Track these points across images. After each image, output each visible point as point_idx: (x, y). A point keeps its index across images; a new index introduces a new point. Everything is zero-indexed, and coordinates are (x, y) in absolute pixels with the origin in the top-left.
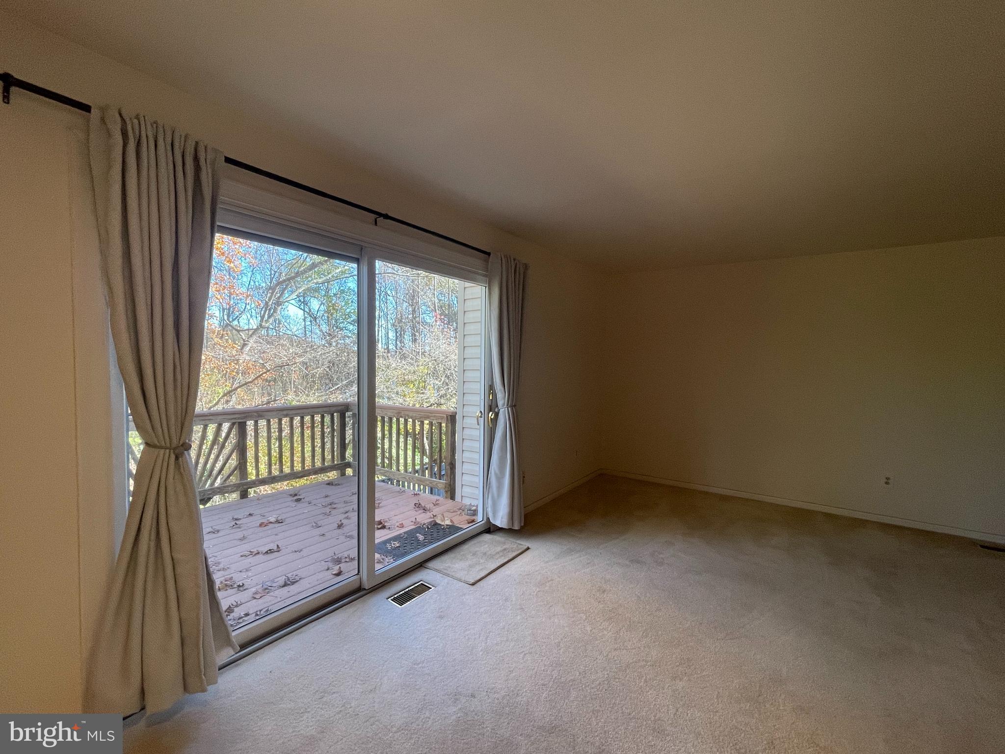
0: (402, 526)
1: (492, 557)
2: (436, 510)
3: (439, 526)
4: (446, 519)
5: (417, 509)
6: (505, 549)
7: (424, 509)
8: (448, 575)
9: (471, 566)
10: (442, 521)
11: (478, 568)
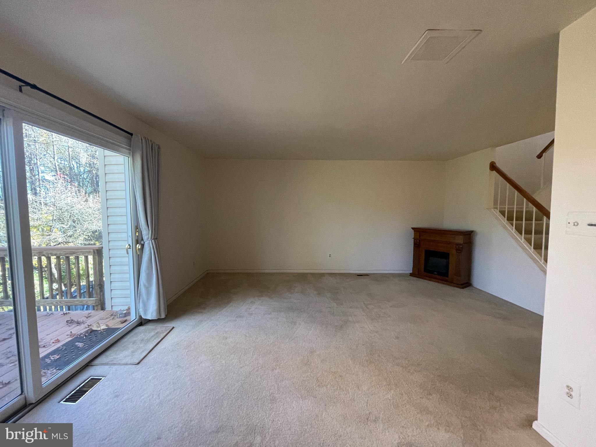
0: (58, 341)
1: (148, 341)
2: (89, 321)
3: (96, 333)
4: (101, 325)
5: (70, 325)
6: (157, 333)
7: (78, 323)
8: (115, 364)
9: (133, 352)
10: (98, 327)
11: (139, 351)
